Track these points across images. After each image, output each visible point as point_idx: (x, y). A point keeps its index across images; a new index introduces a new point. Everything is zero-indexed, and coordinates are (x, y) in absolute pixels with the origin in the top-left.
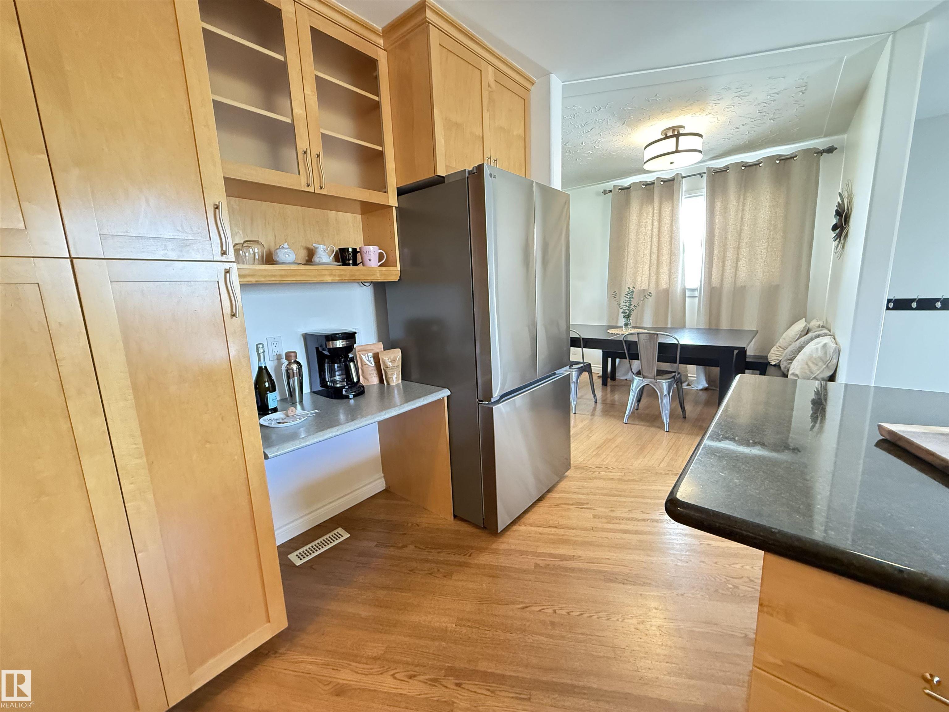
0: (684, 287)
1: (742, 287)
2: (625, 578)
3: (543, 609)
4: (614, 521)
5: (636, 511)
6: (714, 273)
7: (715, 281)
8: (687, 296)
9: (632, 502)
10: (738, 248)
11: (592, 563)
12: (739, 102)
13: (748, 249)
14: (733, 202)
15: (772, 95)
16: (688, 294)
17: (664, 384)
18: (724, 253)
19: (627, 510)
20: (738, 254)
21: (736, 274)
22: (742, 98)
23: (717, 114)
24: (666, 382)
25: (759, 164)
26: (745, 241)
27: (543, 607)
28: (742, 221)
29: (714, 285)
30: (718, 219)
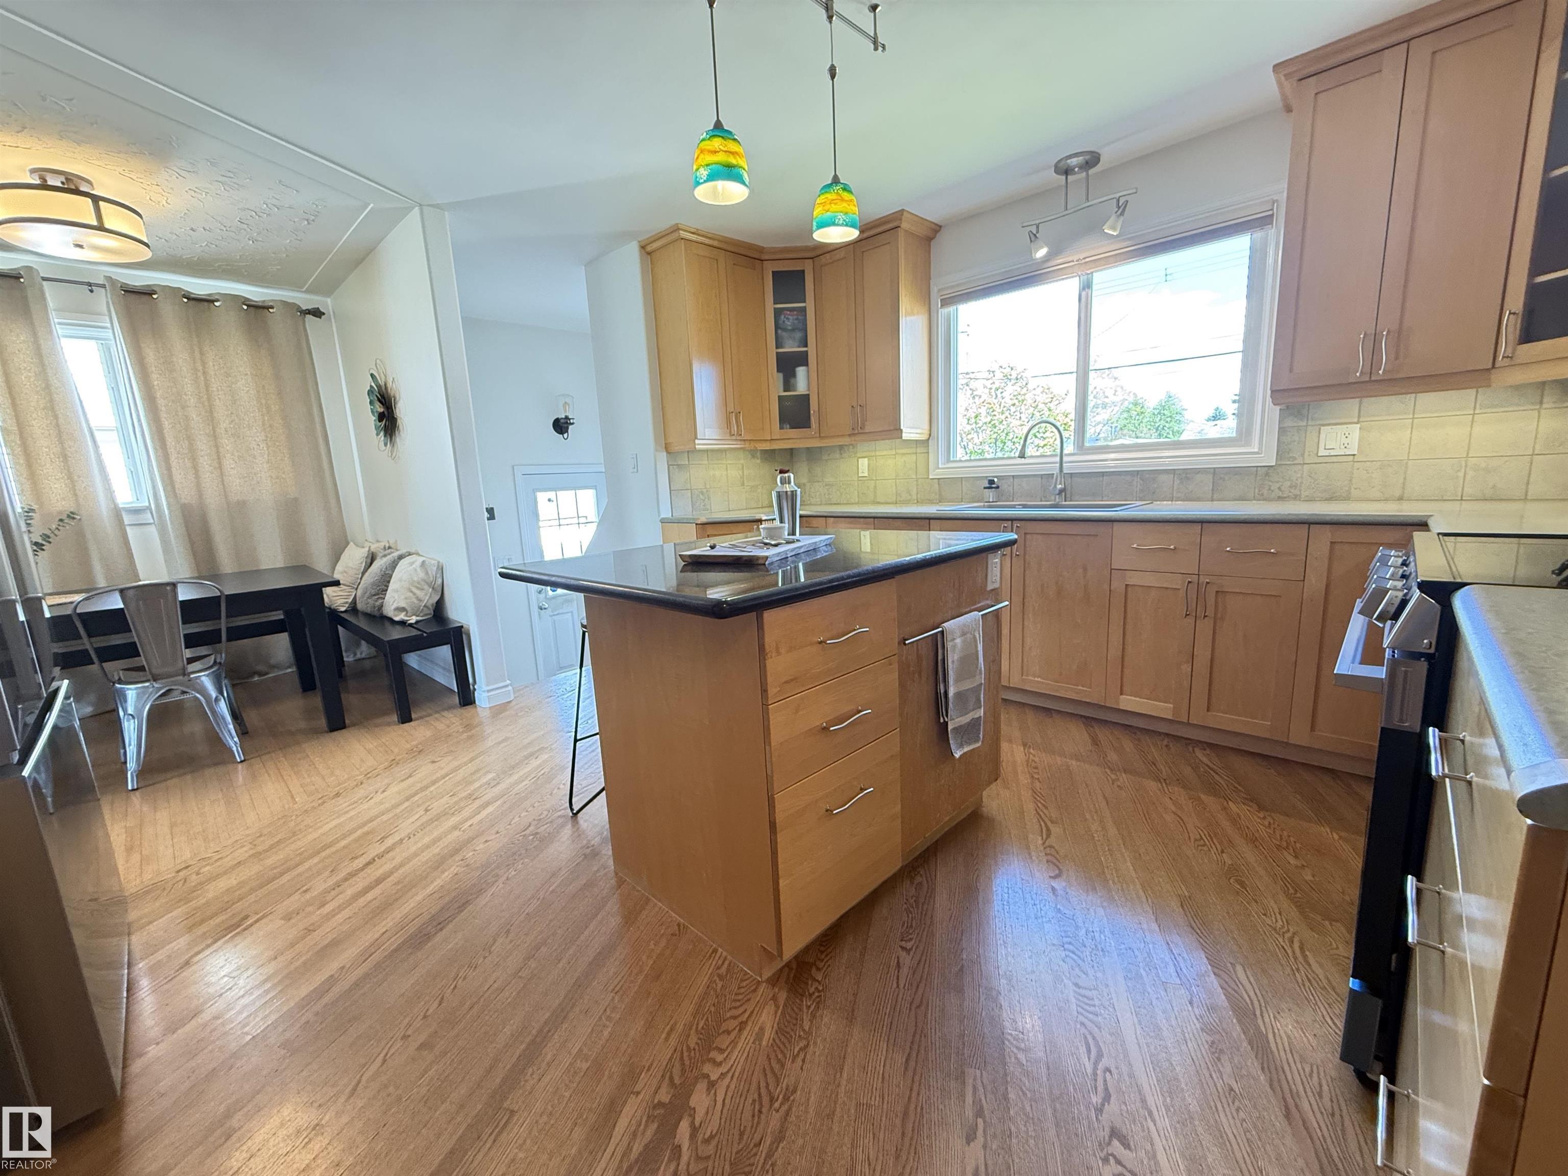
0: (116, 505)
1: (238, 502)
2: (435, 923)
3: (387, 1054)
4: (328, 898)
5: (343, 865)
6: (178, 476)
7: (187, 495)
8: (126, 523)
9: (322, 861)
10: (215, 436)
11: (370, 956)
12: (218, 192)
13: (232, 440)
14: (181, 357)
15: (270, 205)
16: (127, 519)
17: (203, 679)
18: (191, 445)
19: (327, 873)
20: (217, 446)
21: (223, 481)
22: (227, 188)
23: (170, 191)
24: (207, 676)
25: (213, 301)
26: (223, 425)
27: (382, 1055)
28: (207, 390)
29: (183, 501)
30: (156, 379)
